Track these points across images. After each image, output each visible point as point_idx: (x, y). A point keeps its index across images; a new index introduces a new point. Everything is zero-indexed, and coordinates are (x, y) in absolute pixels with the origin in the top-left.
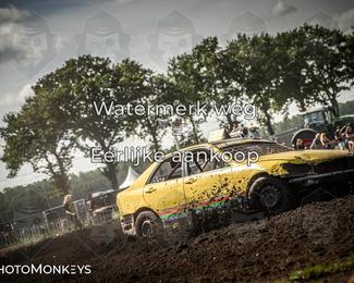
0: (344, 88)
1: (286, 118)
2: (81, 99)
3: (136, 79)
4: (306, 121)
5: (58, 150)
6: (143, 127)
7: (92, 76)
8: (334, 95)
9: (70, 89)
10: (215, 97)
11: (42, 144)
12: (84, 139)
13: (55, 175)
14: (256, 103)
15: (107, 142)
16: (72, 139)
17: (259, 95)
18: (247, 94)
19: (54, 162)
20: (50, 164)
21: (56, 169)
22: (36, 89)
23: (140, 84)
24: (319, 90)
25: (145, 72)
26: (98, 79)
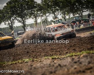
0: (85, 11)
1: (69, 18)
2: (18, 7)
3: (33, 4)
4: (74, 19)
5: (11, 20)
6: (33, 16)
7: (22, 2)
8: (82, 13)
9: (16, 5)
10: (52, 10)
11: (7, 18)
12: (18, 18)
13: (10, 26)
14: (62, 13)
15: (24, 19)
16: (15, 17)
17: (63, 11)
18: (60, 10)
19: (10, 23)
20: (9, 23)
21: (10, 25)
22: (7, 4)
23: (34, 5)
24: (78, 11)
25: (35, 2)
26: (23, 3)
